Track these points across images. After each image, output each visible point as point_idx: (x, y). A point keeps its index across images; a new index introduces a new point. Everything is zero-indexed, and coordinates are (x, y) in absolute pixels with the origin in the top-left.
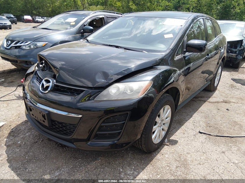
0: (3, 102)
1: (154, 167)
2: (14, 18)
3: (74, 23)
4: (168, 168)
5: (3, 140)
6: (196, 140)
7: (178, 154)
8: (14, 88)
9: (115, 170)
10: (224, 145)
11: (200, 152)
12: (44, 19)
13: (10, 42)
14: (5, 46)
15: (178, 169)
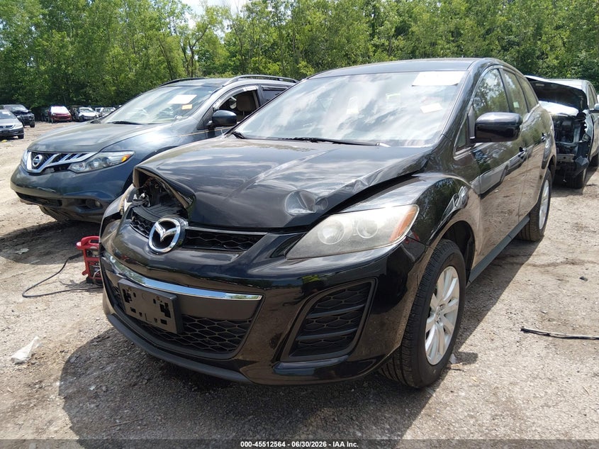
0: (35, 299)
1: (437, 421)
2: (26, 113)
3: (190, 107)
4: (472, 422)
5: (51, 386)
6: (523, 353)
7: (490, 386)
8: (57, 267)
9: (342, 434)
10: (594, 359)
11: (540, 378)
12: (98, 111)
13: (41, 157)
14: (29, 167)
15: (496, 421)
